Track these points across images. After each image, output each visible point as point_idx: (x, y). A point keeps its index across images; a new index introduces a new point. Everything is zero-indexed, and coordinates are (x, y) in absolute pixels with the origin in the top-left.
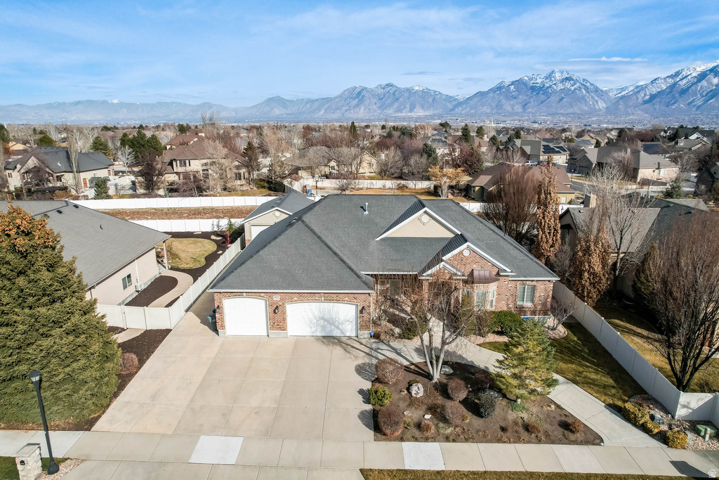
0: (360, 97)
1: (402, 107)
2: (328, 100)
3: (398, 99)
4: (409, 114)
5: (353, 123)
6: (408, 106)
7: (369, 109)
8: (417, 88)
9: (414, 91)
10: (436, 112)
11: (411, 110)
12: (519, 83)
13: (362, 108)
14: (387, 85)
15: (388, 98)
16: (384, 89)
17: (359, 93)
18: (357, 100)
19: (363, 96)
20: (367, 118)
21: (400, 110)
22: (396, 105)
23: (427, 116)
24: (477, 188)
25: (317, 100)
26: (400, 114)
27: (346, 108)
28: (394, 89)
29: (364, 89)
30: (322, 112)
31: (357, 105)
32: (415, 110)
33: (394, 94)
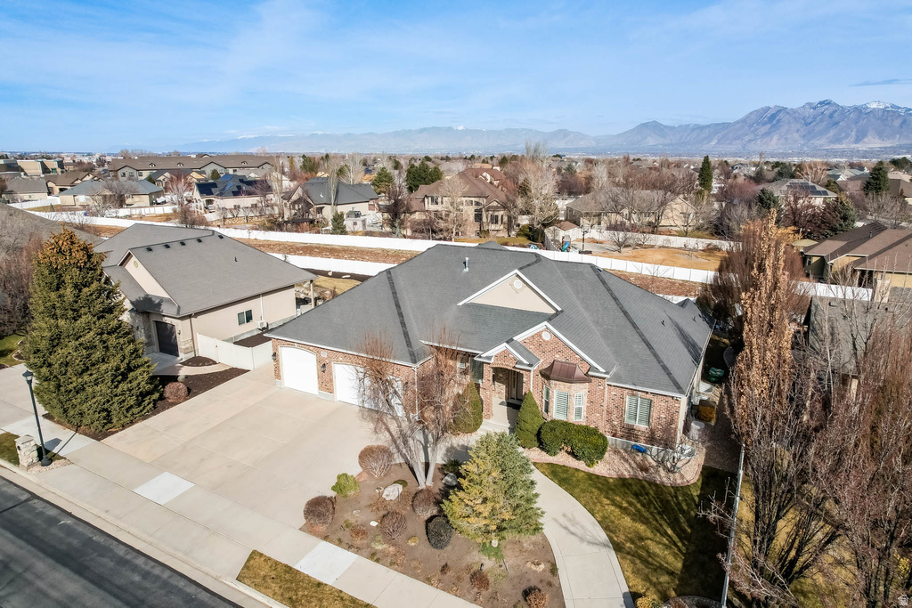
0: (774, 122)
1: (843, 135)
3: (837, 123)
4: (853, 146)
5: (706, 159)
6: (854, 133)
7: (786, 139)
8: (874, 106)
9: (868, 110)
10: (904, 142)
11: (857, 140)
13: (775, 137)
14: (820, 103)
15: (822, 121)
16: (814, 108)
17: (773, 116)
18: (769, 126)
19: (779, 121)
20: (781, 151)
21: (838, 140)
22: (832, 133)
23: (885, 148)
25: (708, 126)
26: (837, 146)
27: (751, 136)
28: (832, 109)
29: (781, 110)
30: (713, 143)
31: (768, 134)
32: (866, 140)
33: (831, 116)
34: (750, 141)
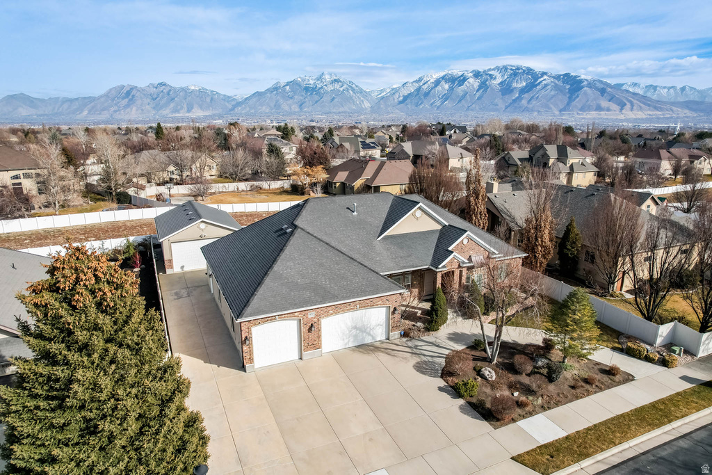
0: (130, 97)
1: (179, 107)
2: (91, 99)
3: (173, 99)
4: (187, 115)
6: (185, 106)
7: (142, 110)
8: (193, 88)
9: (190, 91)
10: (214, 112)
11: (189, 111)
12: (294, 84)
13: (134, 109)
14: (159, 84)
15: (163, 97)
16: (156, 88)
17: (128, 93)
18: (127, 100)
19: (133, 96)
20: (141, 119)
21: (177, 111)
22: (172, 105)
23: (206, 116)
24: (338, 185)
25: (77, 99)
26: (177, 115)
27: (115, 108)
28: (168, 88)
29: (133, 88)
30: (85, 113)
31: (127, 106)
32: (193, 110)
33: (168, 94)
34: (115, 111)
